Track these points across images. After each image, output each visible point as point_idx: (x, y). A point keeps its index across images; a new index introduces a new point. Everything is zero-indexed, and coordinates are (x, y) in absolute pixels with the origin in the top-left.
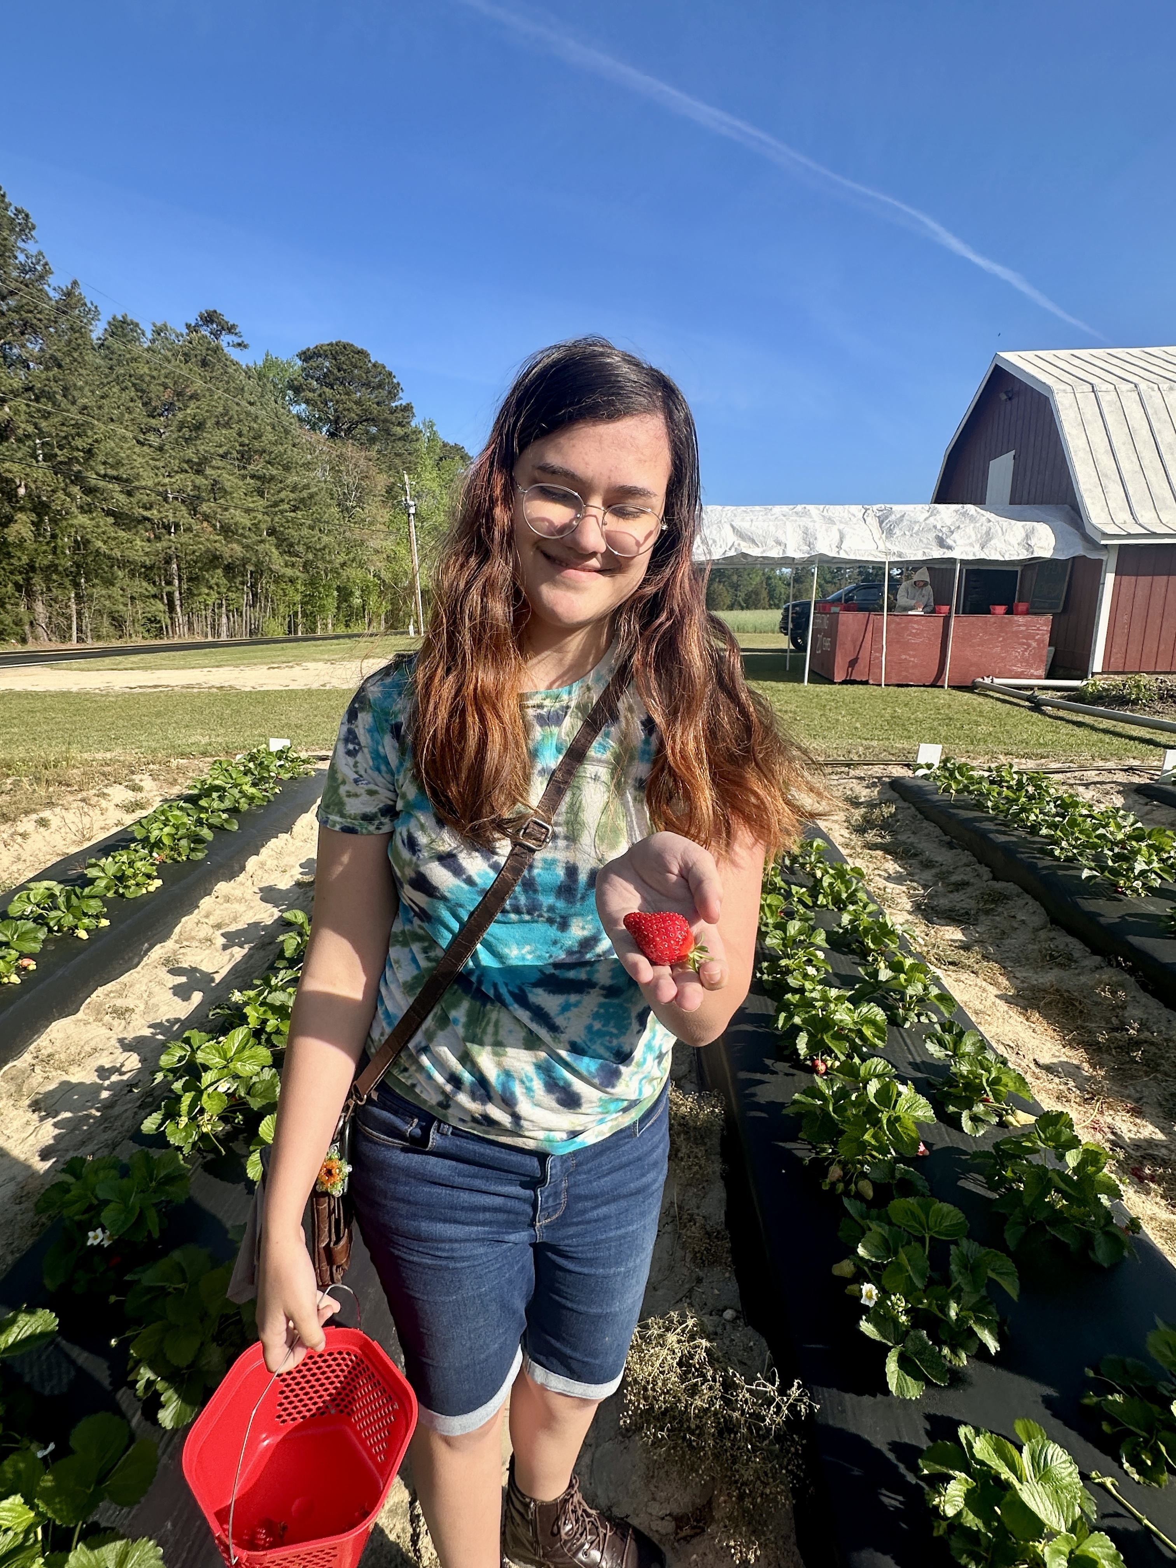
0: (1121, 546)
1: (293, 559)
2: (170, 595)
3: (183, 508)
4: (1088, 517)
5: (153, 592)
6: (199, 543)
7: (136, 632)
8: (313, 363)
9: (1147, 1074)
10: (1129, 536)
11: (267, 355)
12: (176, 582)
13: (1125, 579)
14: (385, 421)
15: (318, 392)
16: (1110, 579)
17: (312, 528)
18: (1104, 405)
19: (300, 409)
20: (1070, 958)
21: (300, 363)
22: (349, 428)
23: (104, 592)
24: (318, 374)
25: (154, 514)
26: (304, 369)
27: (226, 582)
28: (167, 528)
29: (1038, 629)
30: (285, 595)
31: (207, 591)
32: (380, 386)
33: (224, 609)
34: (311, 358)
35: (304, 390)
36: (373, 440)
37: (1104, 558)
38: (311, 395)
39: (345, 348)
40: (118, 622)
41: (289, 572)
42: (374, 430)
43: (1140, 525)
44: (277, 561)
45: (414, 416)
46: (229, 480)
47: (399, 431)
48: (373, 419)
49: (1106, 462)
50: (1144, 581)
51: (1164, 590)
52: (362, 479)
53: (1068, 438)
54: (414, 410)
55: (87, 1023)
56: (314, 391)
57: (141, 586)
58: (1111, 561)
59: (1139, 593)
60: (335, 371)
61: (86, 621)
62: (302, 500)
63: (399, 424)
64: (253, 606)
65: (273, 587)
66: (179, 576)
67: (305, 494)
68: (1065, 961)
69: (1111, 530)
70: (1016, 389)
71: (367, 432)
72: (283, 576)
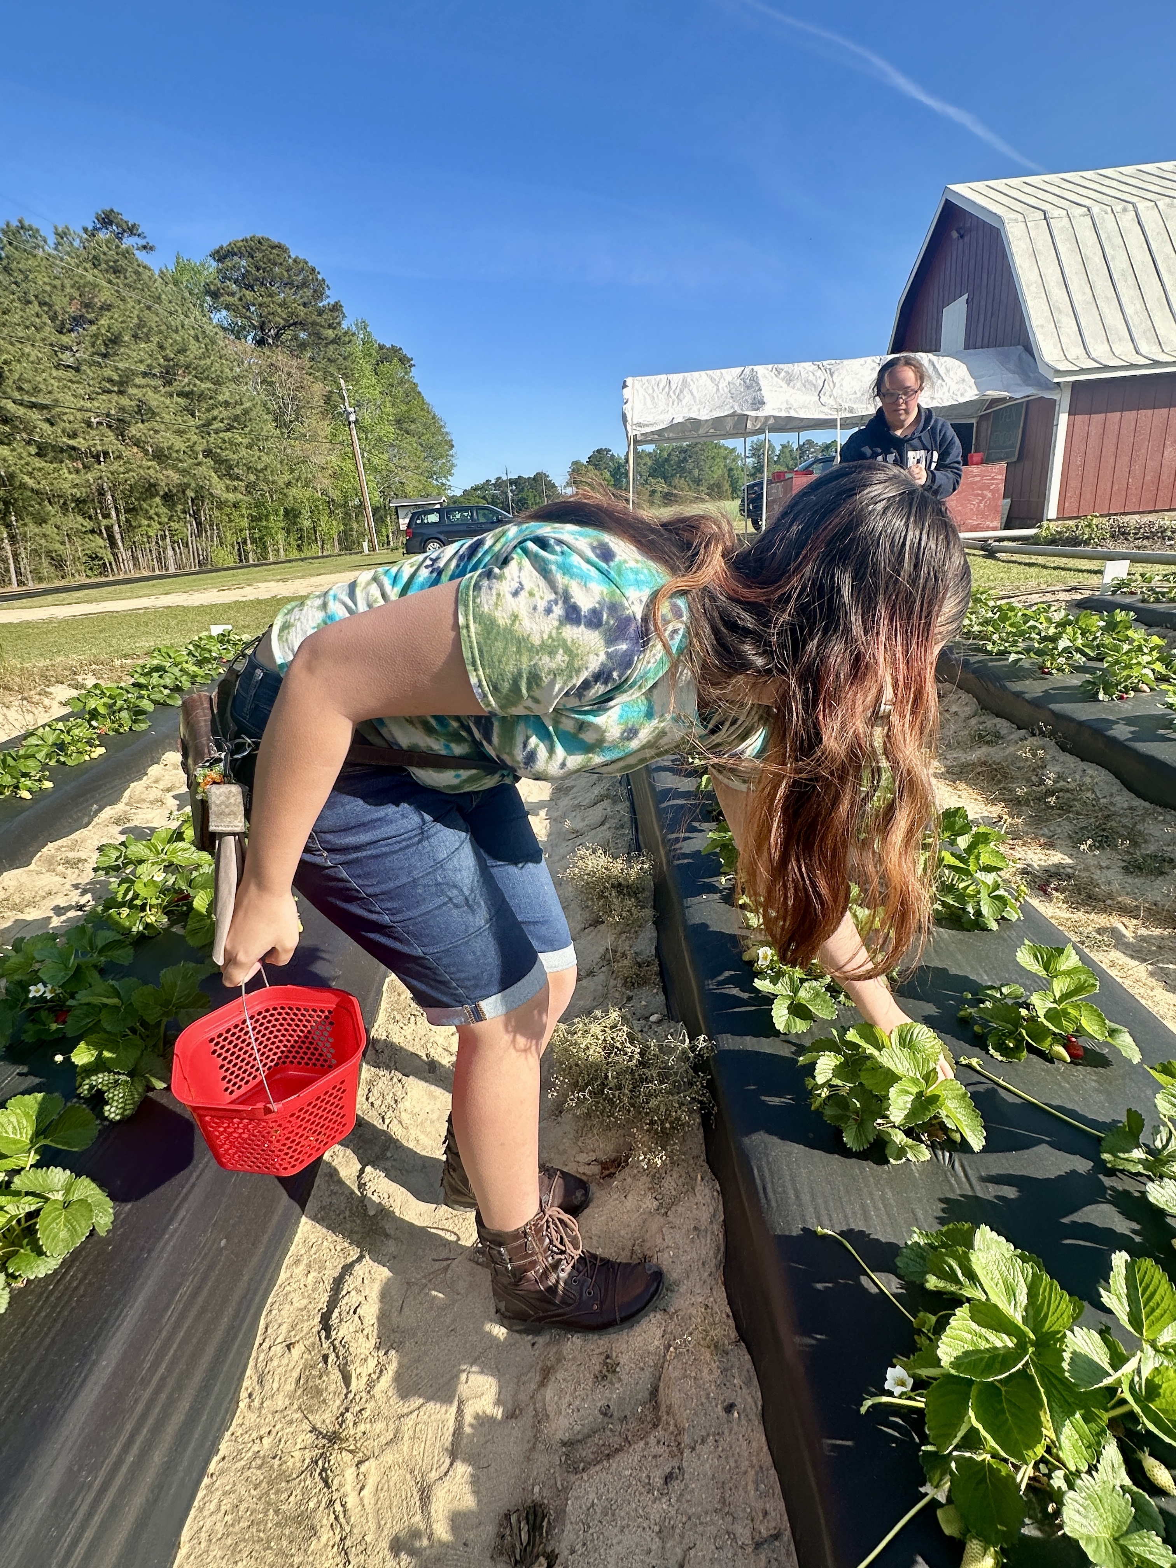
0: (1074, 382)
1: (235, 483)
2: (109, 528)
3: (110, 433)
4: (1041, 355)
5: (89, 528)
6: (130, 470)
7: (78, 571)
8: (229, 263)
9: (1060, 816)
10: (1082, 371)
11: (178, 258)
12: (114, 514)
13: (1079, 418)
14: (314, 324)
15: (237, 296)
16: (1063, 419)
17: (250, 447)
18: (1055, 232)
19: (222, 316)
20: (998, 736)
21: (214, 264)
22: (276, 335)
23: (37, 530)
24: (235, 275)
25: (80, 443)
26: (219, 271)
27: (165, 510)
28: (97, 457)
29: (993, 479)
30: (230, 521)
31: (146, 522)
32: (305, 284)
33: (168, 540)
34: (225, 257)
35: (222, 295)
36: (303, 346)
37: (1056, 397)
38: (230, 299)
39: (260, 242)
40: (58, 563)
41: (231, 497)
42: (303, 335)
43: (1093, 359)
44: (218, 487)
45: (344, 316)
46: (154, 400)
47: (330, 334)
48: (301, 323)
49: (1058, 294)
50: (1098, 418)
51: (1117, 427)
52: (297, 389)
53: (1020, 271)
54: (344, 310)
55: (39, 873)
56: (233, 294)
57: (75, 521)
58: (1064, 400)
59: (1093, 432)
60: (254, 271)
61: (24, 563)
62: (236, 418)
63: (330, 326)
64: (199, 536)
65: (217, 513)
66: (116, 508)
67: (238, 411)
68: (992, 738)
69: (1063, 366)
70: (968, 225)
71: (295, 338)
72: (227, 501)
